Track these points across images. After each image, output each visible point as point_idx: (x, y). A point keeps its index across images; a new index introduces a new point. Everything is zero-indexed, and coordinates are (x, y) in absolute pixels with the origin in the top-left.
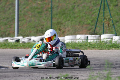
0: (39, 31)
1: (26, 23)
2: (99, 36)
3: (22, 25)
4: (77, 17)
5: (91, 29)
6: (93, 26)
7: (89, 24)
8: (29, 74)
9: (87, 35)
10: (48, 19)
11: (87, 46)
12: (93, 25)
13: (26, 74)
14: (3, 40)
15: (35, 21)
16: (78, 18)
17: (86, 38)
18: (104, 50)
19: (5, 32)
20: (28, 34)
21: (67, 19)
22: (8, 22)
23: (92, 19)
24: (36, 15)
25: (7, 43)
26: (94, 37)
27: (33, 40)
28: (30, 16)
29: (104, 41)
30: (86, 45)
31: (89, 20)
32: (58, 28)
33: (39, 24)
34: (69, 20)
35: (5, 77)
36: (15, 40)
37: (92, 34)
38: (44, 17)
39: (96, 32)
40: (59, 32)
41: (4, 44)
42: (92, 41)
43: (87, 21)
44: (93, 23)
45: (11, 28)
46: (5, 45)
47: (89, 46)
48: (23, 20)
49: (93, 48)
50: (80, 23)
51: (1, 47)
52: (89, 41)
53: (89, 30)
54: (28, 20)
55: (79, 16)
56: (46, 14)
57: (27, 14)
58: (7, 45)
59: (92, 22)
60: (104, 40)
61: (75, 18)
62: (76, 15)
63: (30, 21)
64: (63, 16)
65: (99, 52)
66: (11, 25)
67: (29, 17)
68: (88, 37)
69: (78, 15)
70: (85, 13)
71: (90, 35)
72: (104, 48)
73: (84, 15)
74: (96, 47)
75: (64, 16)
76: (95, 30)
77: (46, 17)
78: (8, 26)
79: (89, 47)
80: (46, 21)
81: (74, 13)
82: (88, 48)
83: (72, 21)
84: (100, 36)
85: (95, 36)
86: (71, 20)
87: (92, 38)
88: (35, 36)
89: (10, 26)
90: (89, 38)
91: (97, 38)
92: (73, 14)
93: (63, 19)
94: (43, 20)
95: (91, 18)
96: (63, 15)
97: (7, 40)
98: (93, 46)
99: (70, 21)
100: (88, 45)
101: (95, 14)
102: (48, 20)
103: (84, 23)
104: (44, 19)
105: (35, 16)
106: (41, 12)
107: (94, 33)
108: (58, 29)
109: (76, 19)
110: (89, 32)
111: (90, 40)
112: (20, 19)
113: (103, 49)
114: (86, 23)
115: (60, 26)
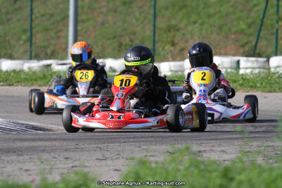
0: (123, 47)
1: (94, 27)
2: (265, 59)
3: (86, 32)
4: (215, 14)
5: (247, 43)
6: (251, 38)
7: (243, 32)
8: (100, 146)
9: (237, 58)
10: (145, 18)
11: (237, 84)
12: (251, 35)
13: (93, 146)
14: (40, 67)
15: (114, 23)
16: (217, 16)
17: (235, 65)
18: (277, 92)
19: (45, 48)
20: (98, 53)
21: (192, 20)
22: (53, 24)
23: (250, 21)
24: (119, 9)
25: (50, 72)
26: (253, 62)
27: (111, 68)
28: (104, 10)
29: (278, 73)
30: (235, 81)
31: (241, 23)
32: (169, 39)
33: (125, 30)
34: (195, 22)
35: (44, 151)
36: (68, 66)
37: (248, 55)
38: (137, 15)
39: (257, 51)
40: (172, 49)
41: (42, 76)
42: (248, 71)
43: (239, 24)
44: (251, 31)
45: (59, 37)
46: (45, 76)
47: (241, 82)
48: (89, 20)
49: (252, 87)
50: (220, 28)
51: (35, 83)
52: (242, 72)
53: (243, 46)
54: (100, 20)
55: (219, 12)
56: (141, 8)
57: (96, 5)
58: (49, 77)
59: (250, 26)
60: (278, 69)
61: (210, 16)
62: (212, 11)
63: (103, 24)
64: (180, 13)
65: (265, 97)
66: (60, 31)
67: (102, 13)
68: (238, 62)
69: (218, 9)
70: (232, 6)
71: (245, 58)
72: (277, 89)
73: (231, 10)
74: (259, 85)
75: (184, 11)
76: (256, 46)
77: (140, 14)
78: (52, 34)
79: (241, 85)
80: (142, 23)
81: (207, 6)
82: (239, 87)
83: (202, 24)
84: (268, 61)
85: (257, 61)
86: (200, 21)
87: (249, 65)
88: (115, 57)
89: (56, 33)
90: (242, 64)
91: (260, 65)
92: (204, 8)
93: (181, 20)
94: (134, 21)
95: (247, 18)
96: (181, 9)
97: (49, 66)
98: (251, 84)
99: (197, 25)
100: (239, 81)
101: (256, 9)
102: (147, 21)
103: (230, 30)
104: (137, 20)
105: (115, 11)
106: (131, 3)
107: (253, 53)
108: (169, 43)
109: (212, 20)
110: (241, 50)
111: (243, 68)
112: (79, 18)
113: (275, 91)
114: (234, 29)
115: (175, 36)
